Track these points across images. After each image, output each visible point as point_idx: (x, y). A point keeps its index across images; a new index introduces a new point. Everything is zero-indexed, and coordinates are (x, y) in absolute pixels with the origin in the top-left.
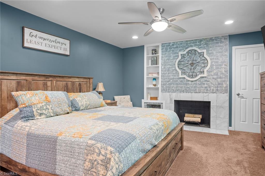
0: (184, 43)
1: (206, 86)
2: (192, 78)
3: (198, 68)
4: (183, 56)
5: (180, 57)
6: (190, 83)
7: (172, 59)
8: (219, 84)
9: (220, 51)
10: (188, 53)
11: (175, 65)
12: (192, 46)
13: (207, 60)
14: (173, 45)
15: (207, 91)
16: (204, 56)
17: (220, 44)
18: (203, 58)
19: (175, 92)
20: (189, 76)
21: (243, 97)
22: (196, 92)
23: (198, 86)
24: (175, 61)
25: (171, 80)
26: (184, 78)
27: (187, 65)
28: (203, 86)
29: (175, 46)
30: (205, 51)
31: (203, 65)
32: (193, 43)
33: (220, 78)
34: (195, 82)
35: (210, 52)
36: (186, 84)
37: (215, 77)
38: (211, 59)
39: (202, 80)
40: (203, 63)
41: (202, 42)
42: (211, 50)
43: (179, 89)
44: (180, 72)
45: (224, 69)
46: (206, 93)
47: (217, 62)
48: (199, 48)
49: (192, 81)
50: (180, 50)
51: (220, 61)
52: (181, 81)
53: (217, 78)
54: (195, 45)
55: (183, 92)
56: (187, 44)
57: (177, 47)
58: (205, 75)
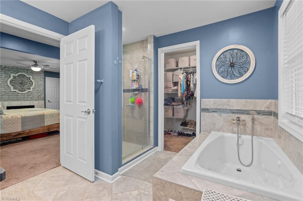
0: (15, 69)
1: (31, 97)
2: (21, 92)
3: (26, 86)
4: (14, 77)
5: (12, 78)
6: (20, 95)
7: (4, 78)
8: (39, 96)
9: (40, 78)
10: (19, 76)
11: (7, 82)
12: (21, 72)
13: (32, 82)
14: (4, 68)
15: (32, 99)
16: (30, 79)
17: (39, 74)
18: (30, 81)
19: (7, 101)
20: (19, 90)
21: (50, 102)
22: (25, 101)
23: (26, 97)
24: (6, 79)
25: (3, 93)
26: (16, 91)
27: (18, 83)
28: (29, 97)
29: (7, 69)
30: (31, 77)
31: (29, 85)
32: (22, 70)
33: (40, 92)
34: (24, 94)
35: (34, 78)
36: (17, 96)
37: (37, 92)
38: (35, 82)
39: (29, 93)
40: (30, 83)
41: (29, 71)
42: (35, 77)
43: (11, 99)
44: (12, 87)
45: (42, 88)
46: (31, 101)
47: (38, 84)
48: (27, 74)
49: (22, 94)
50: (12, 73)
51: (39, 84)
52: (13, 94)
53: (38, 92)
54: (24, 72)
55: (15, 100)
56: (17, 70)
57: (9, 70)
58: (31, 90)
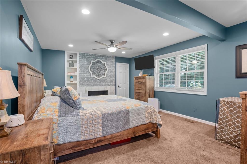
0: (94, 56)
1: (105, 82)
2: (98, 77)
3: (102, 72)
4: (93, 64)
5: (92, 64)
6: (97, 80)
7: (86, 65)
8: (111, 81)
9: (112, 64)
10: (96, 62)
11: (88, 68)
12: (98, 58)
13: (106, 68)
14: (87, 55)
15: (106, 85)
16: (104, 65)
17: (112, 60)
18: (104, 66)
19: (88, 86)
20: (97, 76)
21: (120, 88)
22: (101, 86)
23: (102, 82)
24: (88, 66)
25: (86, 78)
26: (94, 77)
27: (96, 69)
28: (104, 82)
29: (88, 56)
30: (105, 62)
31: (104, 70)
32: (99, 57)
33: (112, 78)
34: (100, 80)
35: (107, 63)
36: (95, 81)
37: (110, 77)
38: (108, 68)
39: (103, 79)
40: (104, 69)
41: (104, 57)
42: (108, 63)
43: (91, 84)
44: (92, 73)
45: (113, 74)
46: (105, 86)
47: (110, 69)
48: (102, 60)
49: (98, 79)
50: (91, 60)
51: (112, 69)
52: (92, 79)
53: (111, 78)
54: (100, 58)
55: (93, 85)
56: (95, 56)
57: (89, 57)
58: (105, 76)
